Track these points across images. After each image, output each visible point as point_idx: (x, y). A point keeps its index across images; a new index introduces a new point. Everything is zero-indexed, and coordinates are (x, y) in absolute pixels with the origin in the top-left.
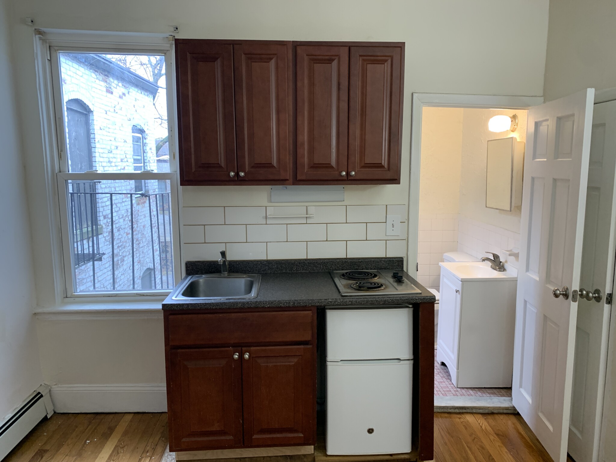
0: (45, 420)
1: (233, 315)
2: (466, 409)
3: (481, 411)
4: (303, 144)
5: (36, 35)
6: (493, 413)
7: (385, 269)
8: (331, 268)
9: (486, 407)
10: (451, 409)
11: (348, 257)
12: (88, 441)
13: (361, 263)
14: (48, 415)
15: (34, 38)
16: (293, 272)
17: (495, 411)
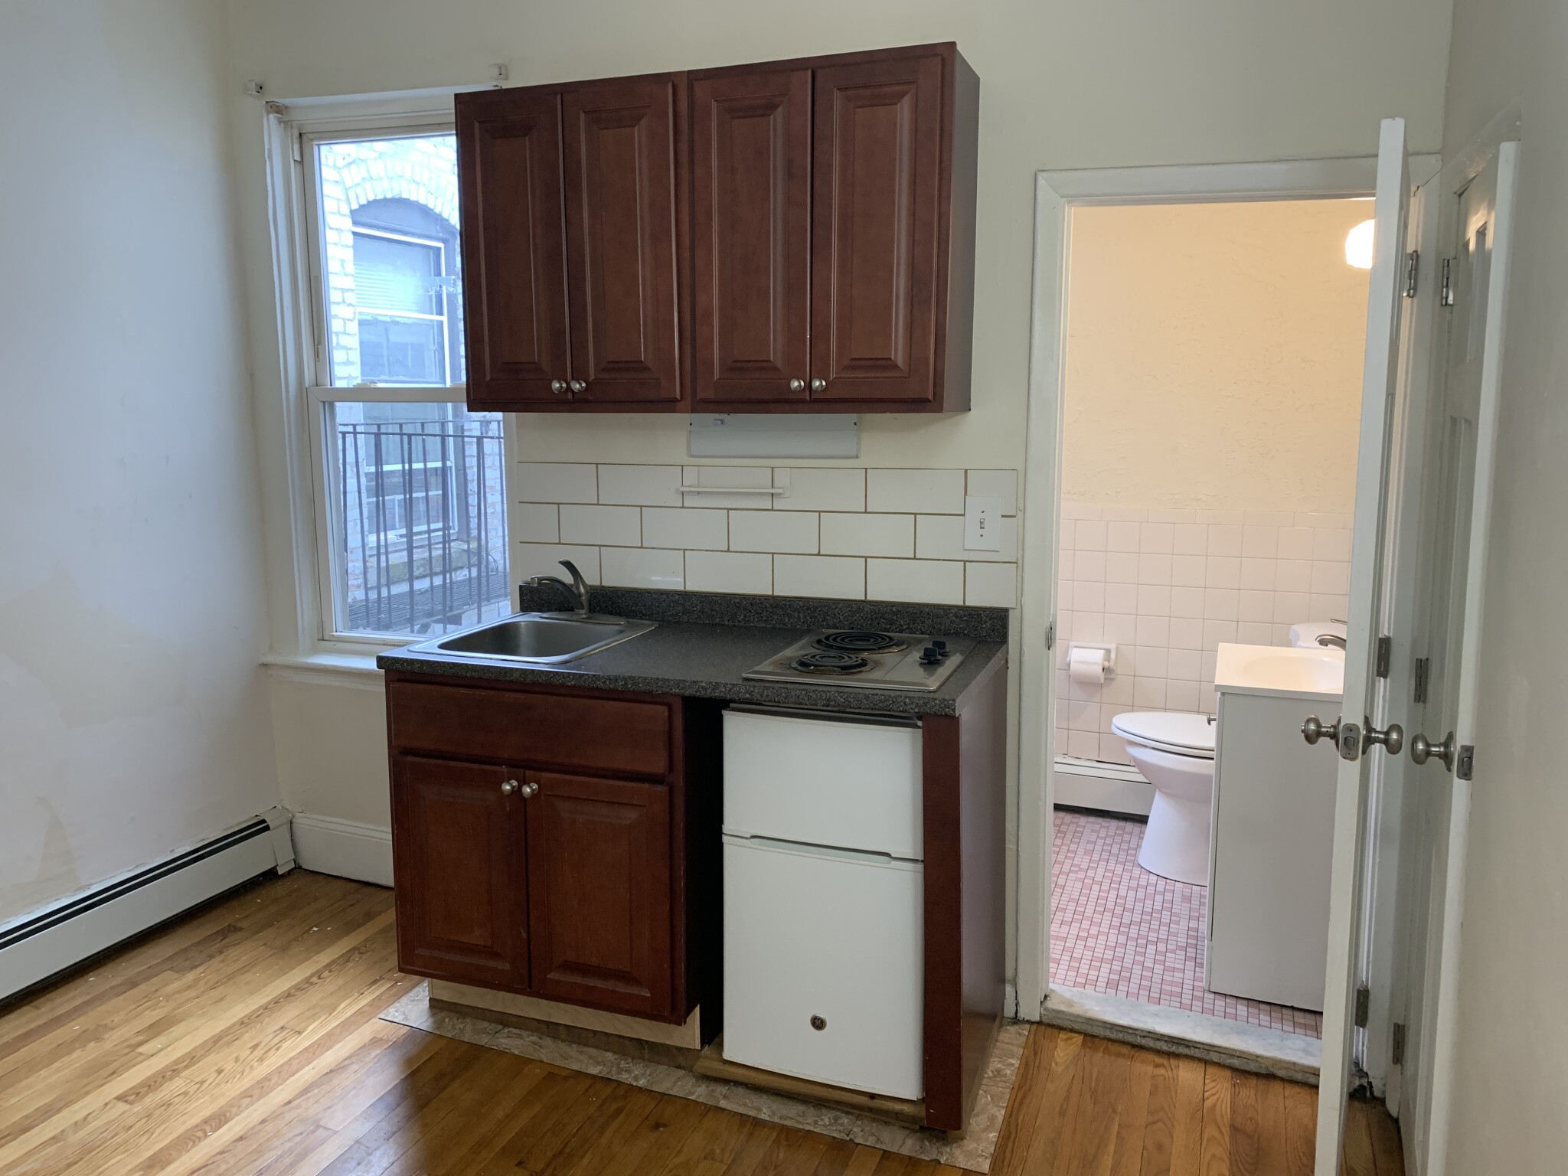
0: (270, 876)
1: (507, 694)
2: (1188, 1046)
3: (1236, 1062)
4: (709, 313)
5: (268, 113)
6: (1270, 1077)
7: (957, 634)
8: (823, 621)
9: (1250, 1054)
10: (1144, 1037)
11: (869, 598)
12: (315, 929)
13: (897, 615)
14: (278, 868)
15: (265, 119)
16: (737, 624)
17: (1281, 1073)
